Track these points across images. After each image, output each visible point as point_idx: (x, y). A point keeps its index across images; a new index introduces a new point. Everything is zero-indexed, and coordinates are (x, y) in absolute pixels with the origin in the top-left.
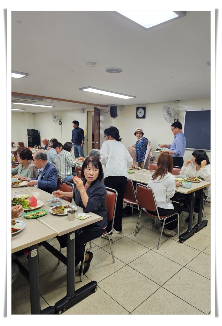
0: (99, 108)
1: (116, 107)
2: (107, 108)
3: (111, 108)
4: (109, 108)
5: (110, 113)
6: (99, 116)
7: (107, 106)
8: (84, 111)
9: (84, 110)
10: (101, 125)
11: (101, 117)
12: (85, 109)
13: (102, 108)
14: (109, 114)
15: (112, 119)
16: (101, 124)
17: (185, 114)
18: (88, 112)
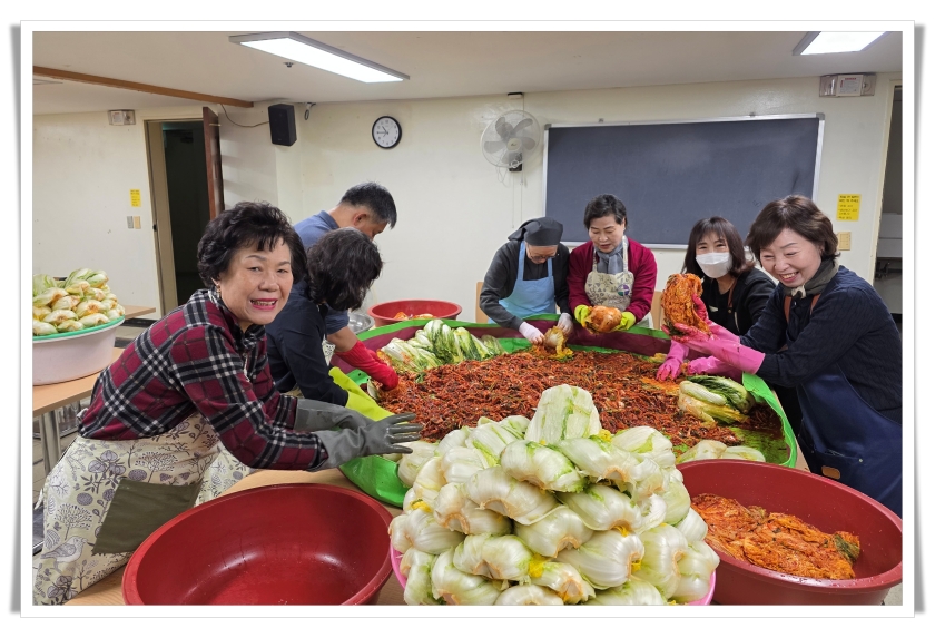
0: (216, 109)
1: (291, 108)
2: (250, 111)
3: (272, 110)
4: (263, 114)
6: (218, 138)
7: (250, 105)
8: (128, 118)
9: (129, 115)
10: (228, 172)
11: (223, 143)
12: (133, 111)
13: (230, 109)
14: (266, 131)
15: (278, 150)
16: (224, 168)
17: (546, 133)
18: (147, 124)
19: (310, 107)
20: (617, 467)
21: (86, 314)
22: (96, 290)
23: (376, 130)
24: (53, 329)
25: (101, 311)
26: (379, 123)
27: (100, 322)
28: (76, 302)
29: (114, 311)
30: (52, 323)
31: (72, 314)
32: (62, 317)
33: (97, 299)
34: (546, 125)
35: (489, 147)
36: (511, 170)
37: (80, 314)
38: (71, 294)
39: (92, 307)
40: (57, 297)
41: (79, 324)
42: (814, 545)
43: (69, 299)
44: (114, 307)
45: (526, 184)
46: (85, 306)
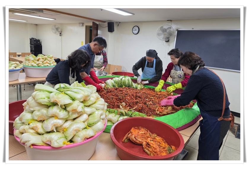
0: (97, 23)
1: (113, 23)
2: (105, 23)
3: (108, 23)
4: (106, 24)
5: (107, 28)
6: (97, 30)
7: (105, 22)
8: (83, 25)
9: (83, 24)
11: (99, 31)
13: (100, 23)
15: (110, 33)
17: (176, 32)
18: (86, 26)
19: (119, 23)
20: (57, 100)
21: (45, 63)
22: (49, 59)
23: (133, 29)
24: (37, 65)
25: (49, 63)
26: (134, 28)
27: (48, 66)
28: (43, 61)
29: (52, 64)
30: (37, 64)
31: (42, 63)
32: (39, 63)
33: (49, 61)
34: (177, 30)
35: (159, 35)
36: (166, 41)
37: (44, 63)
38: (43, 59)
39: (47, 62)
40: (39, 59)
41: (42, 65)
42: (162, 147)
43: (42, 60)
44: (53, 63)
45: (170, 46)
46: (45, 62)
